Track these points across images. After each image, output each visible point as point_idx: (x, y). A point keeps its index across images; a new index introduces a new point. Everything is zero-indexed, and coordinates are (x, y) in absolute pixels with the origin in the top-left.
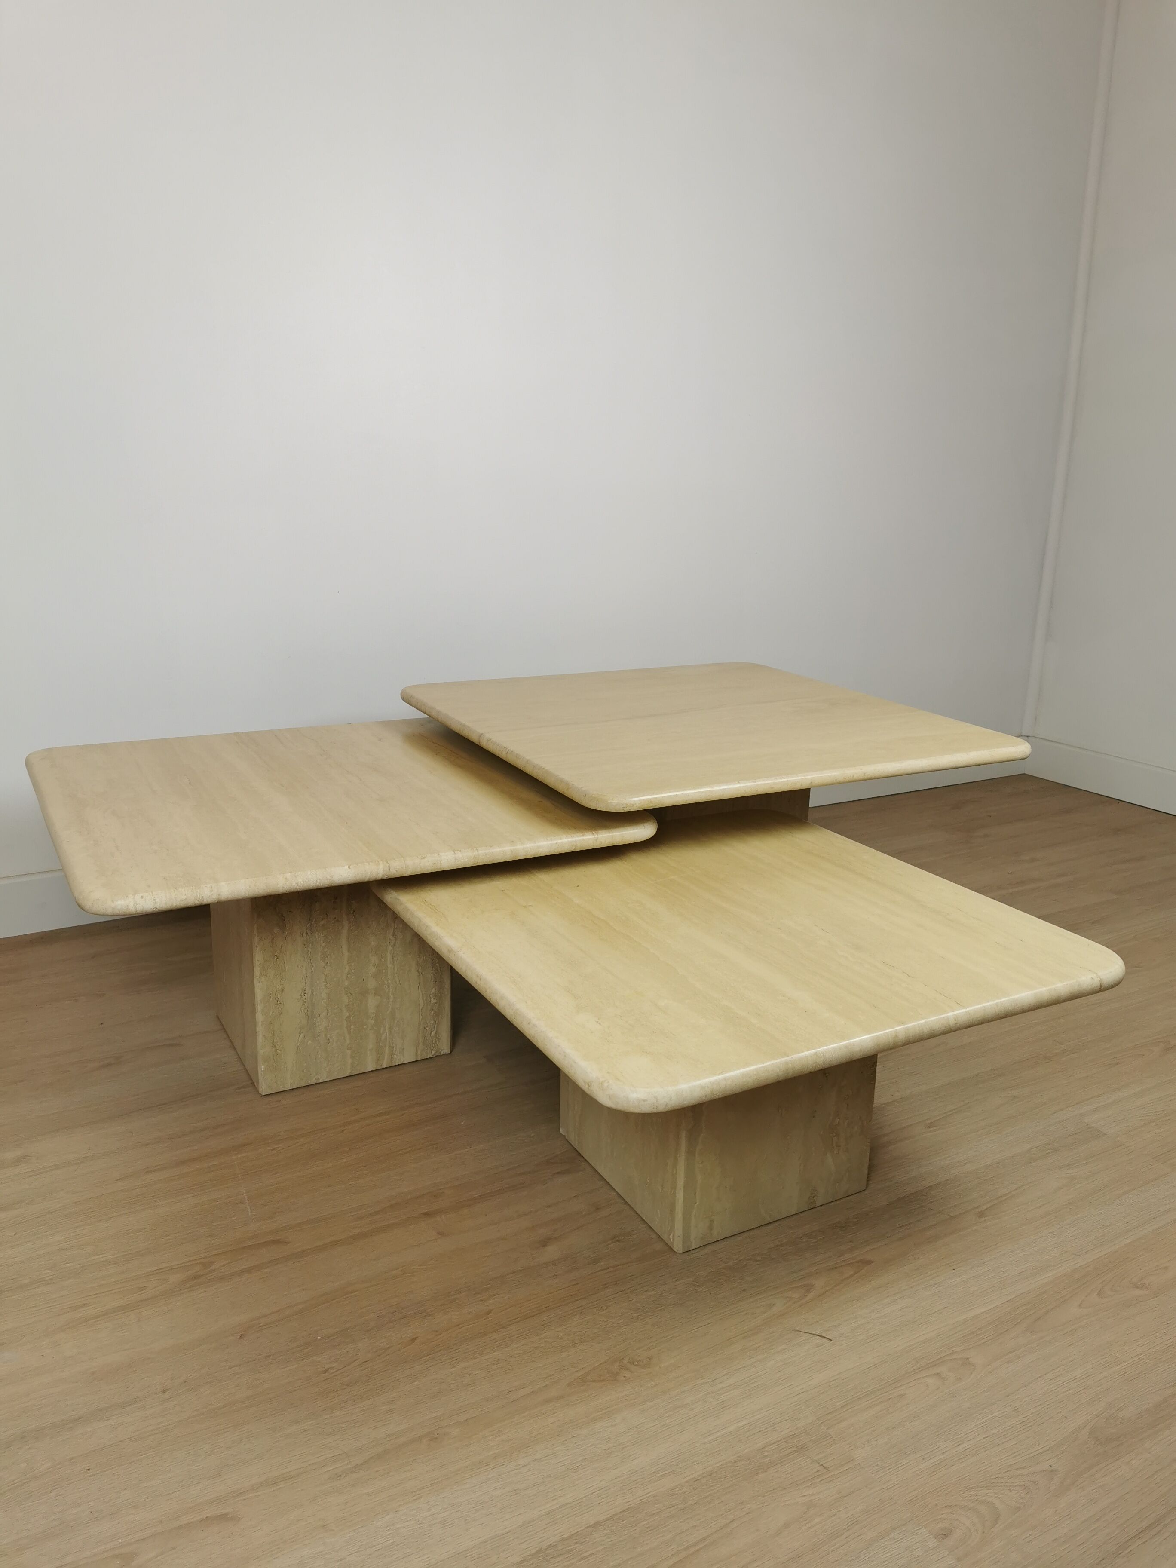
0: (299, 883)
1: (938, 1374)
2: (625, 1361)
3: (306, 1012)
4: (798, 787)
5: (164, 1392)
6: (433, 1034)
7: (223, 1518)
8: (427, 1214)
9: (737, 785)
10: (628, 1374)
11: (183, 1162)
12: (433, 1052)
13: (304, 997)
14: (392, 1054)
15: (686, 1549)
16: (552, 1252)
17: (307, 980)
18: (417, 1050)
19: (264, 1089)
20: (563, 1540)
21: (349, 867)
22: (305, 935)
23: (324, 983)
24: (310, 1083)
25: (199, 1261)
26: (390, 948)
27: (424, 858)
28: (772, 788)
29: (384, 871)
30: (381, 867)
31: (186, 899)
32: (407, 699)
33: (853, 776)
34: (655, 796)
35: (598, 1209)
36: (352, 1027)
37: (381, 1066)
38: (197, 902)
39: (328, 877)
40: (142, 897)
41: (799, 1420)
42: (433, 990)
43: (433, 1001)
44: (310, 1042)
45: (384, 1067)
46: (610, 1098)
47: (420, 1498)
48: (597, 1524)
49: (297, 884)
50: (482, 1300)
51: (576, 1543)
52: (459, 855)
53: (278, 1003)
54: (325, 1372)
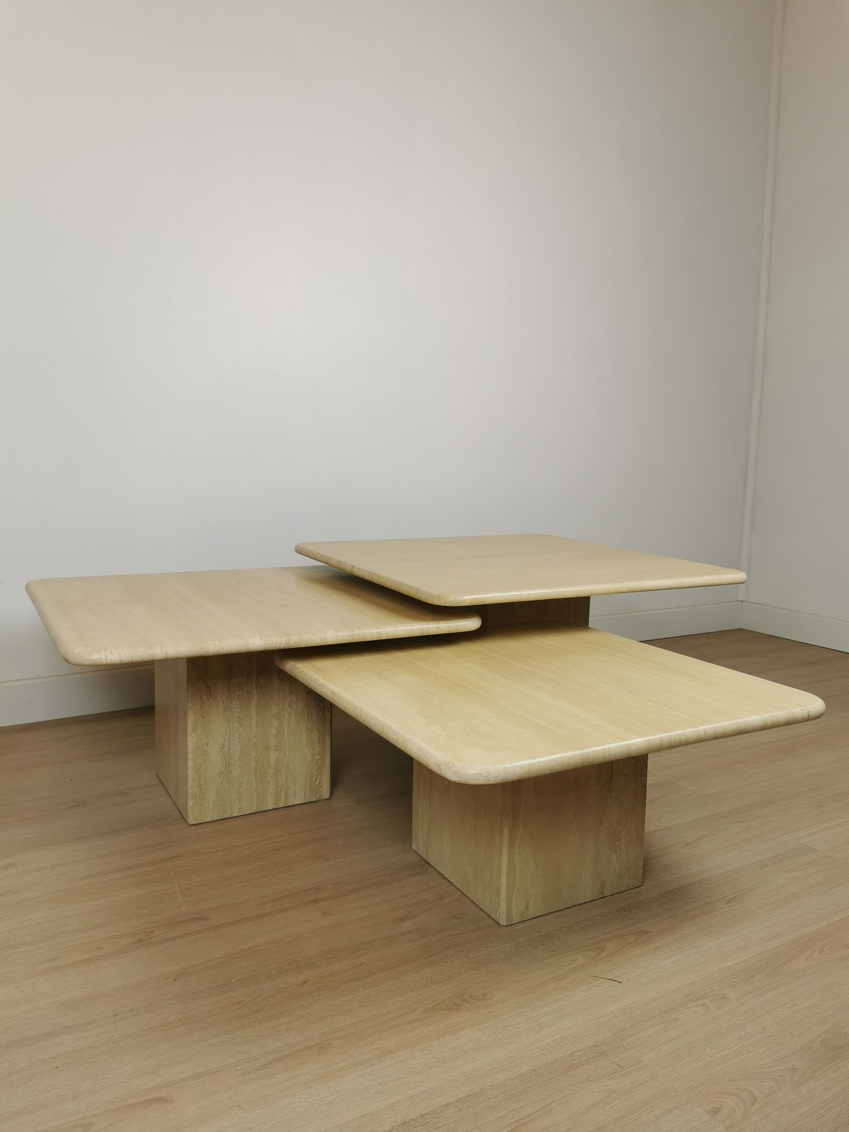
0: (225, 648)
1: (703, 1005)
2: (466, 997)
3: (224, 761)
4: (582, 594)
5: (116, 1015)
6: (317, 783)
7: (159, 1100)
8: (314, 901)
9: (538, 592)
10: (468, 1005)
11: (131, 868)
12: (317, 797)
13: (223, 750)
14: (287, 797)
15: (517, 1121)
16: (409, 925)
17: (226, 737)
18: (305, 795)
19: (191, 820)
20: (421, 1115)
21: (261, 639)
22: (225, 702)
23: (238, 740)
24: (226, 816)
25: (142, 931)
26: (287, 715)
27: (314, 634)
28: (563, 594)
29: (285, 642)
30: (284, 639)
31: (142, 655)
32: (299, 551)
33: (621, 589)
34: (480, 596)
35: (441, 898)
36: (258, 774)
37: (278, 806)
38: (150, 658)
39: (245, 644)
40: (111, 652)
41: (599, 1035)
42: (318, 749)
43: (318, 757)
44: (227, 785)
45: (281, 807)
46: (454, 774)
47: (312, 1087)
48: (448, 1105)
49: (223, 648)
50: (356, 957)
51: (432, 1118)
52: (340, 634)
53: (205, 753)
54: (239, 1003)
